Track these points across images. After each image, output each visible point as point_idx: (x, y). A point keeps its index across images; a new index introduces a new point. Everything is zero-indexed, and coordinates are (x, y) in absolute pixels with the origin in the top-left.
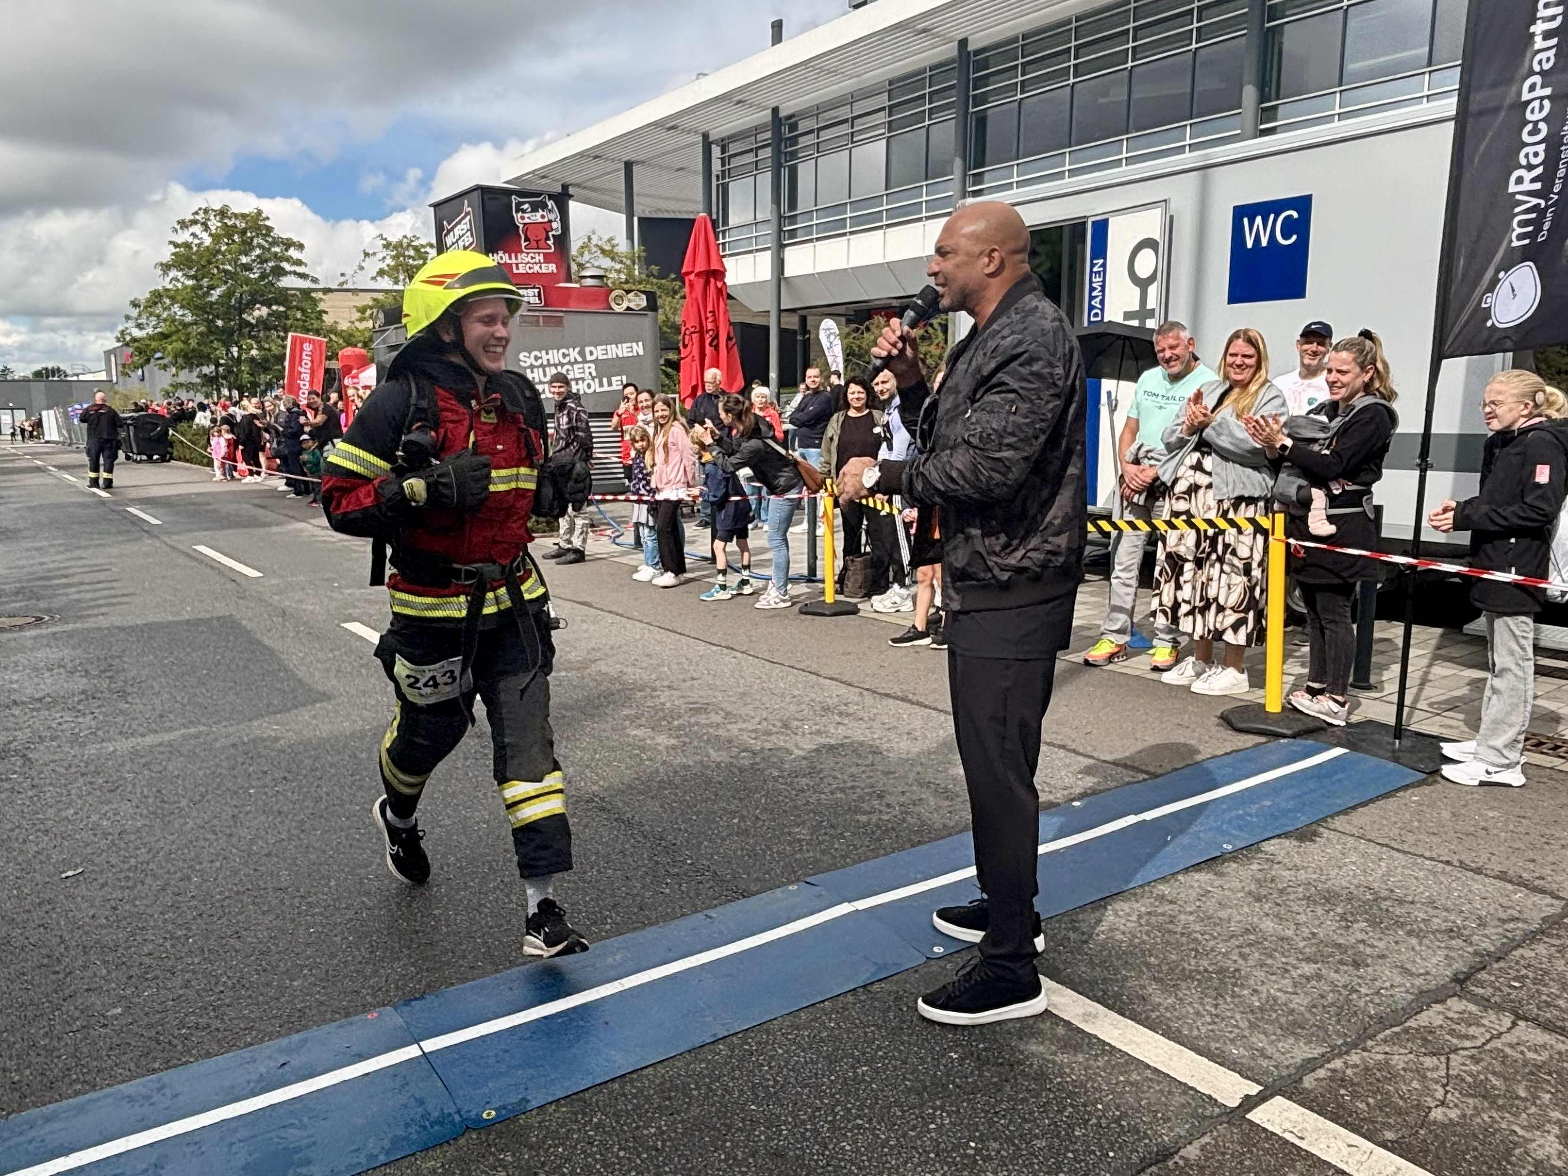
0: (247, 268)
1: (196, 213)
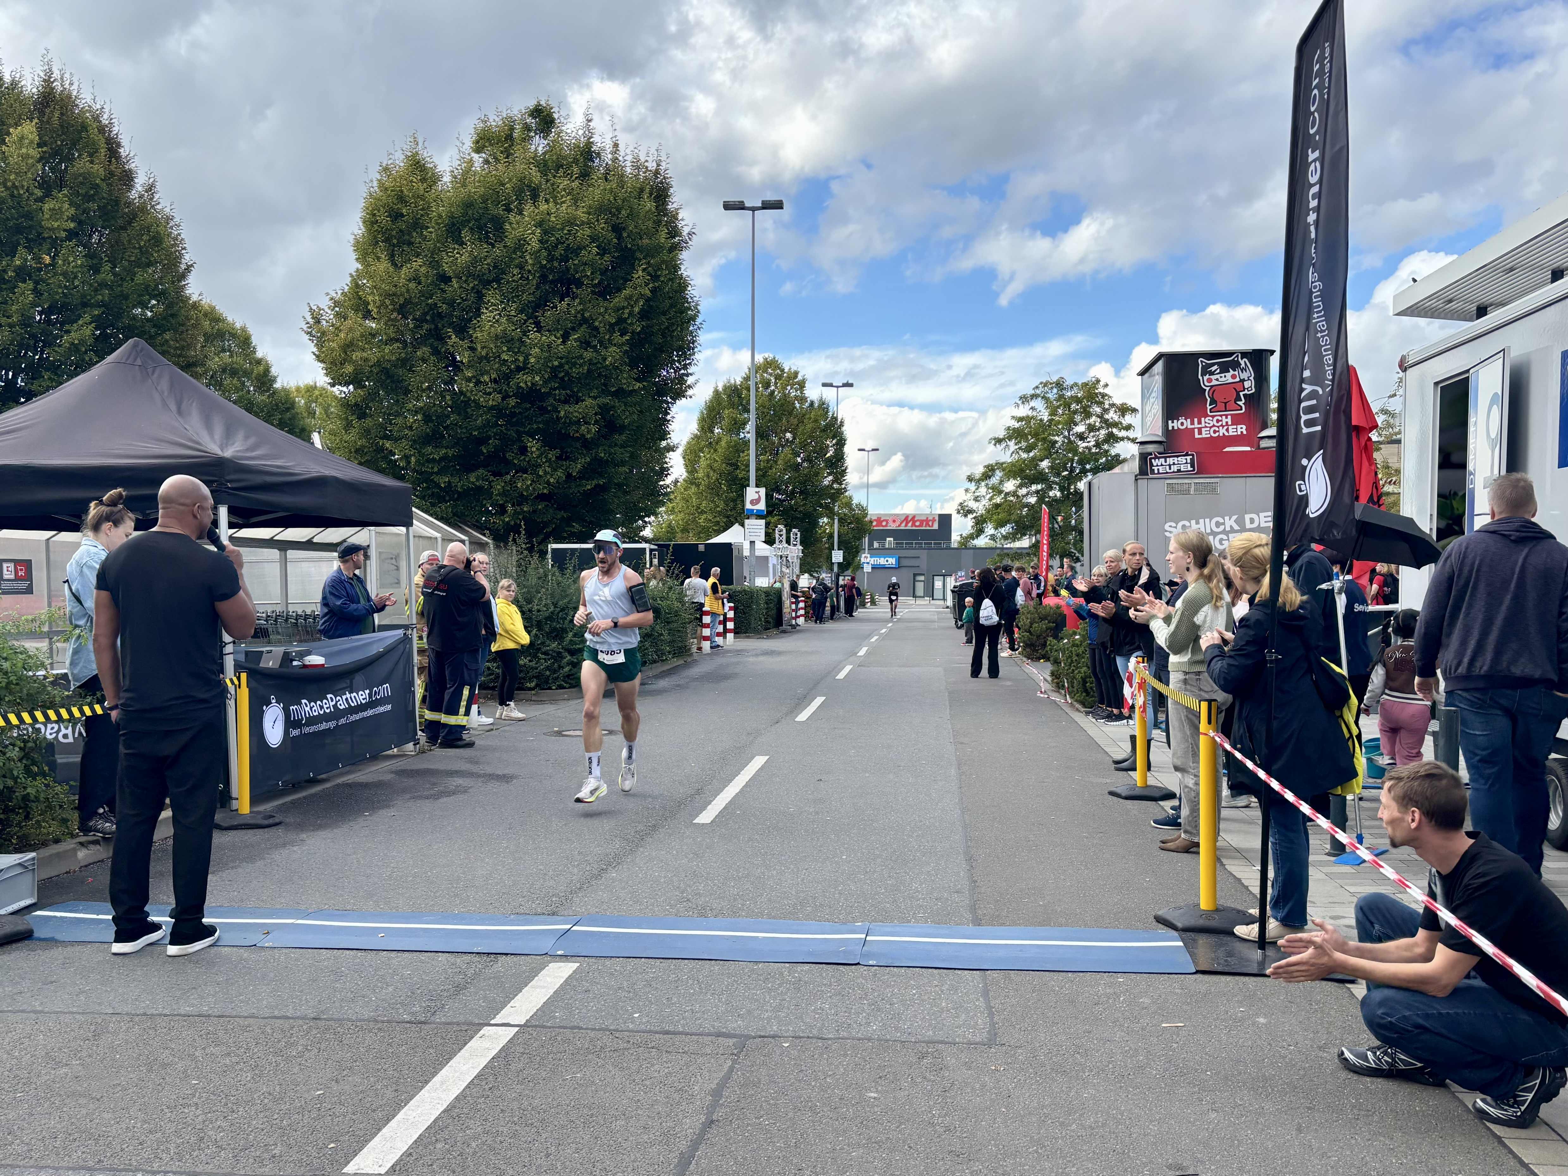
0: (1081, 437)
1: (1037, 387)
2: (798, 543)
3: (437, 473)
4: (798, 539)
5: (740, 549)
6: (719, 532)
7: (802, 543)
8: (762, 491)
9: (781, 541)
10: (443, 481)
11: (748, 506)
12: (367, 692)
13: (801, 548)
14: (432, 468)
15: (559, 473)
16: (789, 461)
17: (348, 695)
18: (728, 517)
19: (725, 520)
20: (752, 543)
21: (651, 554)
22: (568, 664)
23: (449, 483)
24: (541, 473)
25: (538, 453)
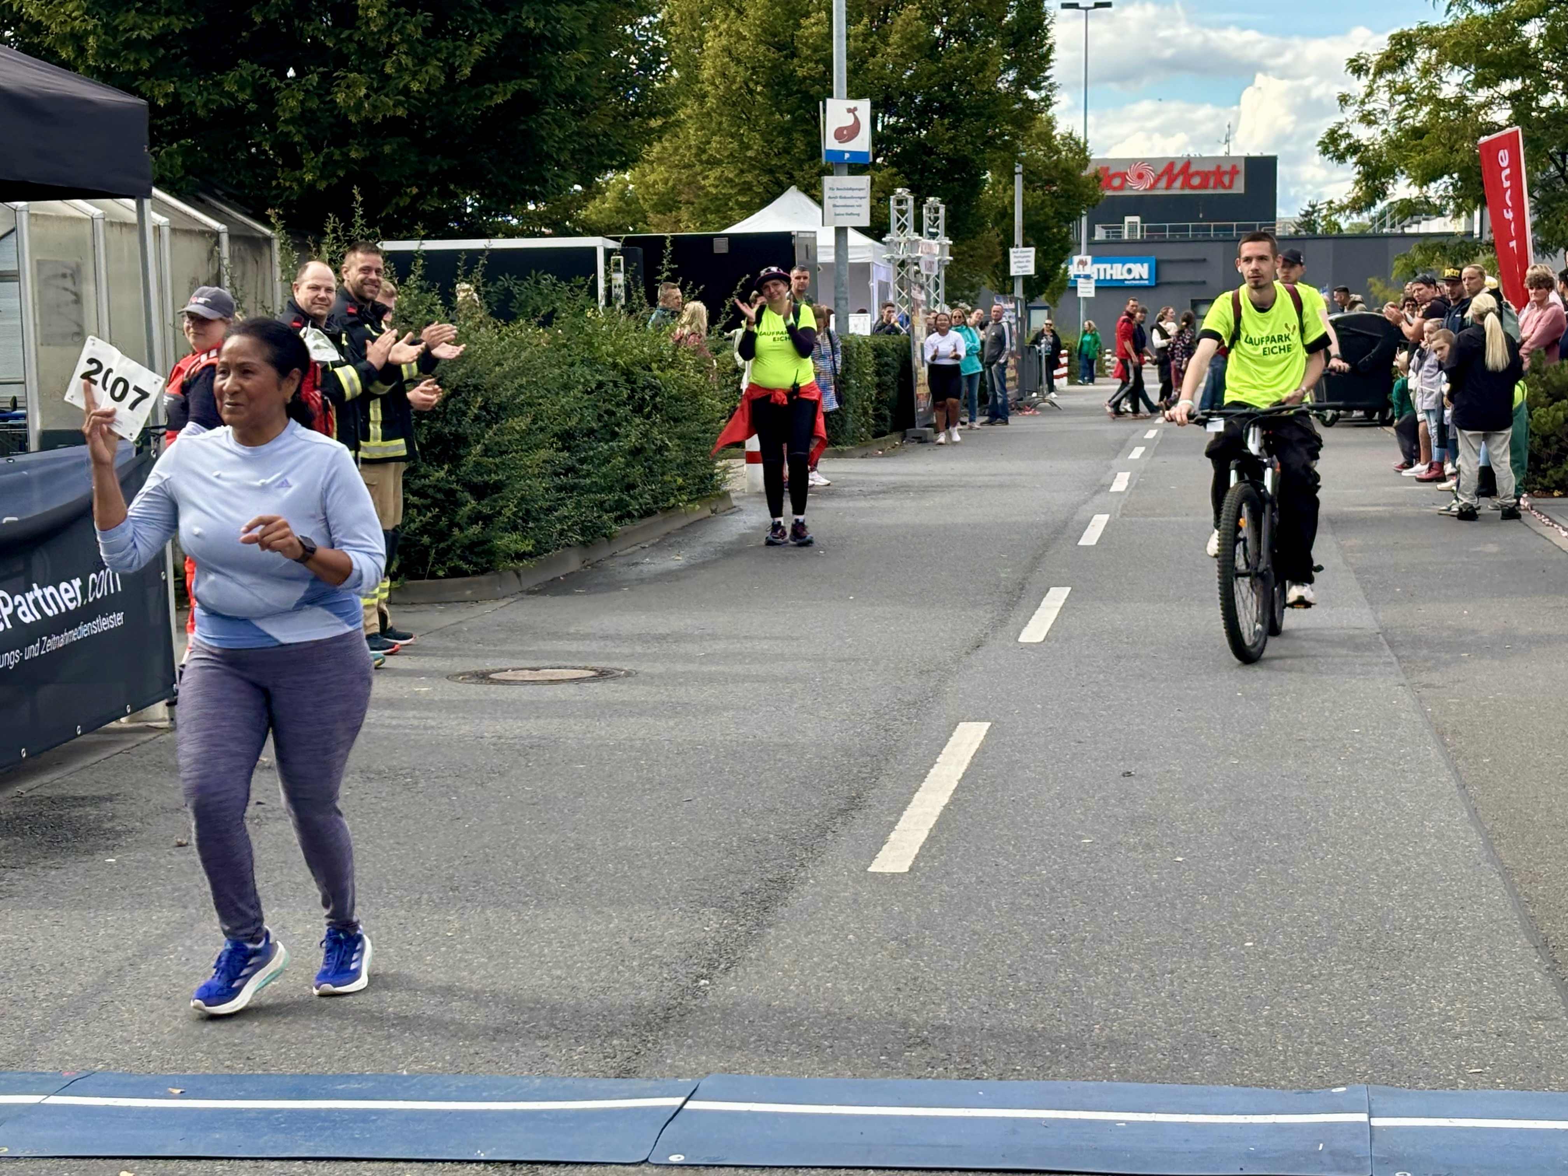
2: (941, 230)
3: (147, 75)
4: (941, 222)
5: (811, 249)
6: (750, 209)
7: (950, 231)
8: (864, 107)
9: (903, 227)
10: (163, 92)
11: (831, 143)
12: (77, 583)
13: (948, 241)
14: (137, 62)
15: (433, 69)
16: (915, 35)
17: (38, 593)
18: (771, 172)
19: (765, 179)
20: (841, 232)
21: (607, 262)
22: (474, 519)
23: (176, 95)
24: (388, 70)
25: (381, 21)
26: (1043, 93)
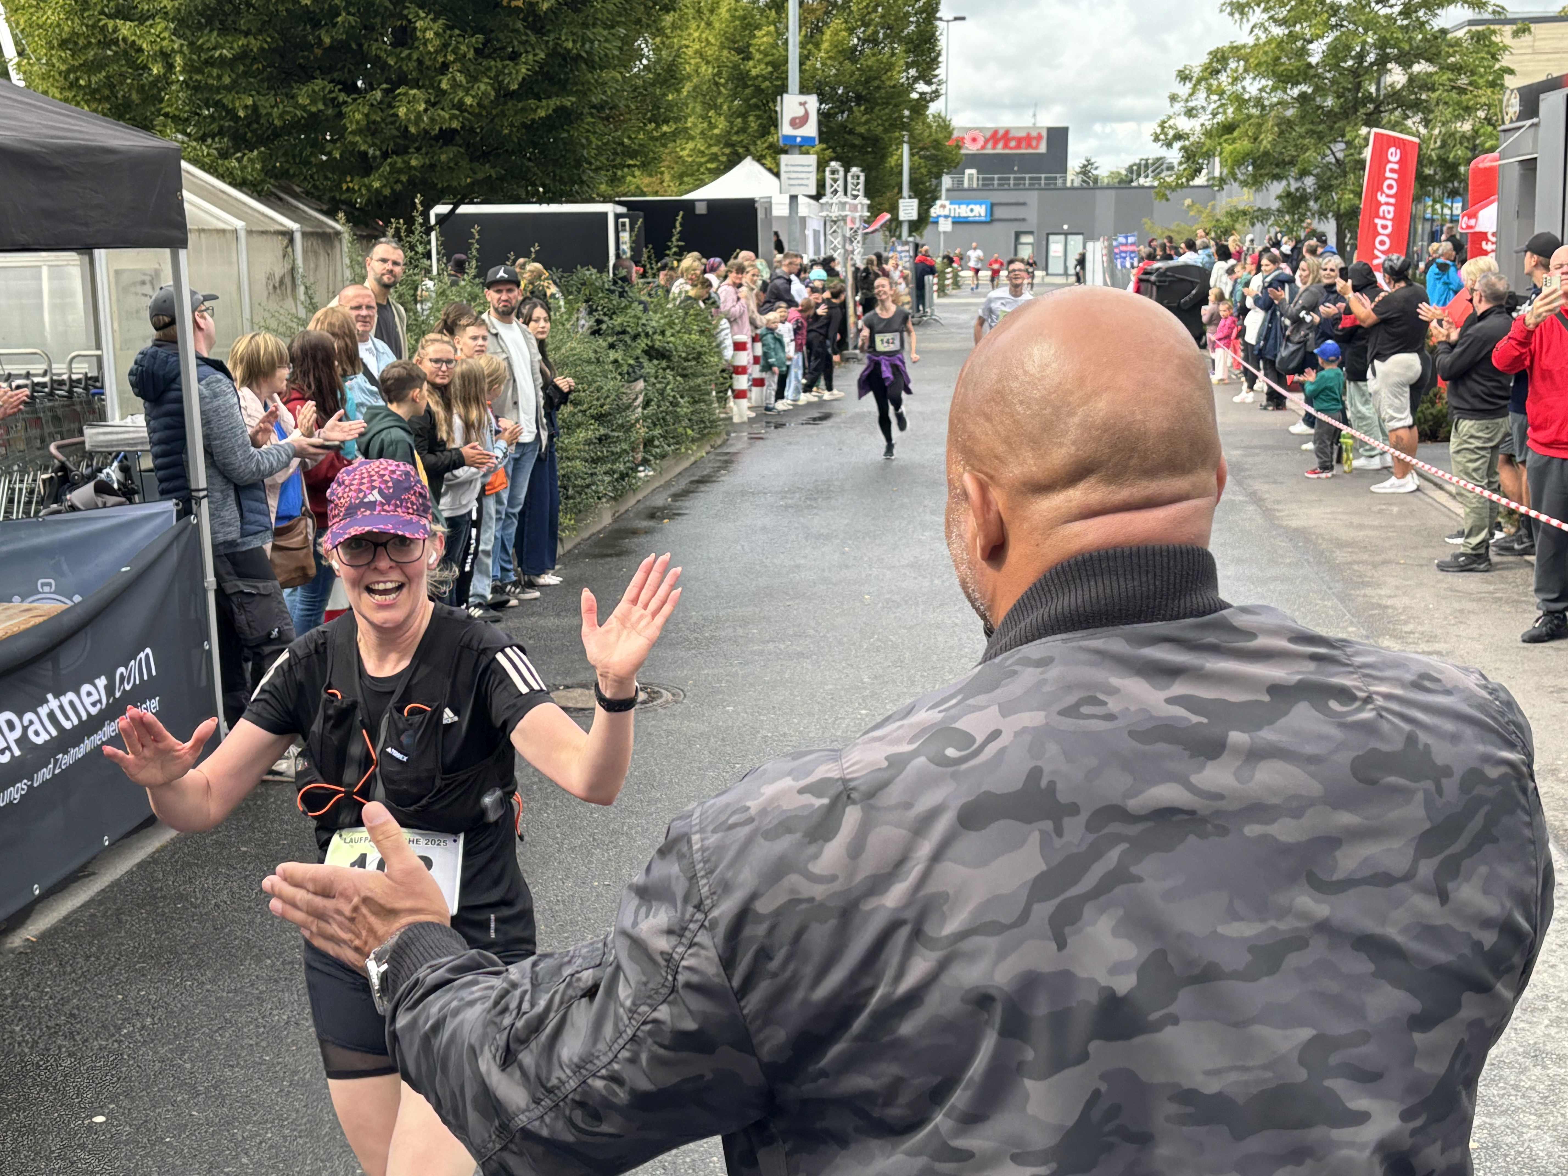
2: (861, 193)
4: (861, 187)
5: (768, 209)
7: (868, 194)
9: (835, 192)
10: (242, 104)
12: (102, 682)
13: (866, 201)
15: (483, 86)
16: (839, 43)
17: (53, 703)
18: (732, 145)
19: (727, 151)
20: (794, 198)
21: (616, 223)
23: (255, 108)
24: (444, 85)
25: (437, 42)
26: (934, 87)
